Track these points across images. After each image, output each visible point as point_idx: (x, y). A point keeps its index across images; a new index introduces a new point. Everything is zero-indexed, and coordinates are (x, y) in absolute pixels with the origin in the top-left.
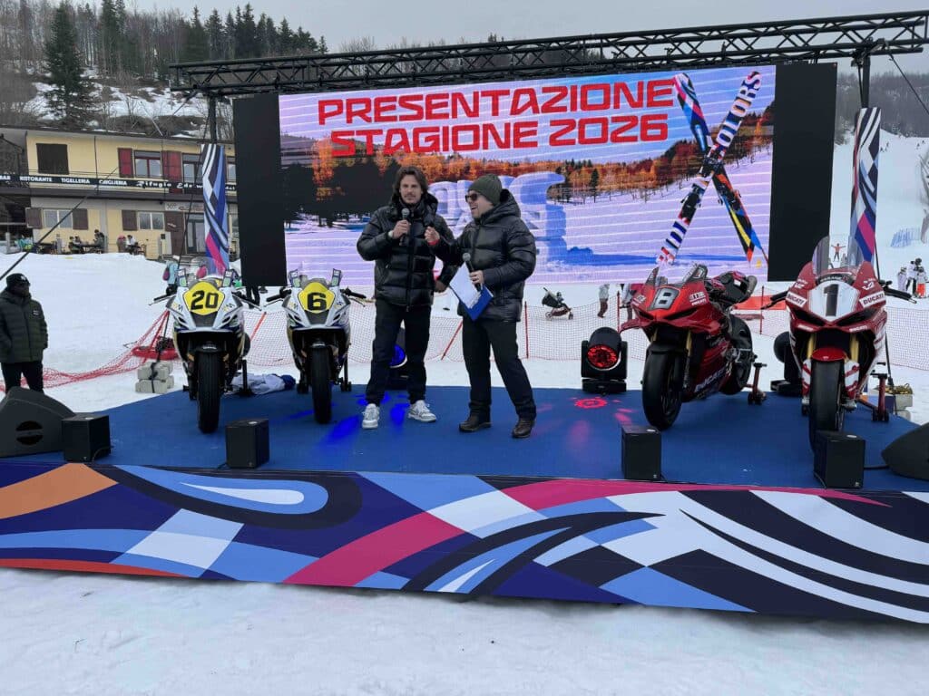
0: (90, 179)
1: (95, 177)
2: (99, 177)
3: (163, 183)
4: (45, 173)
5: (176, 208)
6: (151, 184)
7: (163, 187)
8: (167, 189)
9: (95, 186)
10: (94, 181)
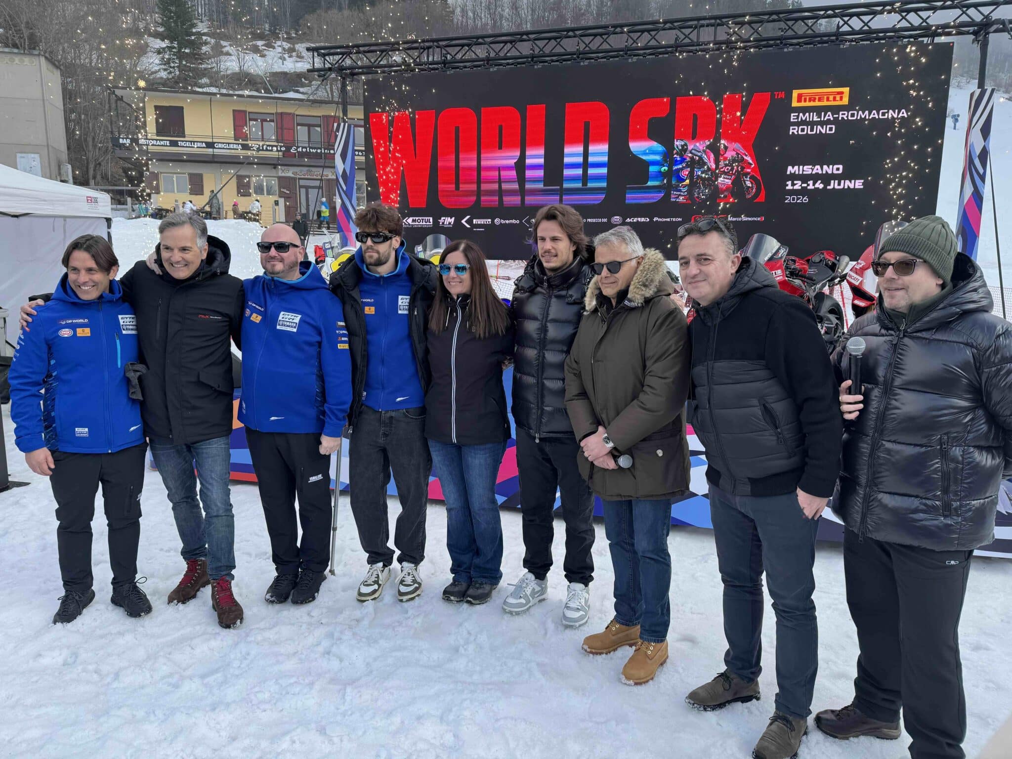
0: (206, 143)
1: (210, 140)
2: (215, 140)
3: (276, 146)
4: (163, 136)
5: (289, 173)
6: (265, 147)
7: (277, 151)
8: (281, 153)
9: (211, 150)
10: (210, 145)
